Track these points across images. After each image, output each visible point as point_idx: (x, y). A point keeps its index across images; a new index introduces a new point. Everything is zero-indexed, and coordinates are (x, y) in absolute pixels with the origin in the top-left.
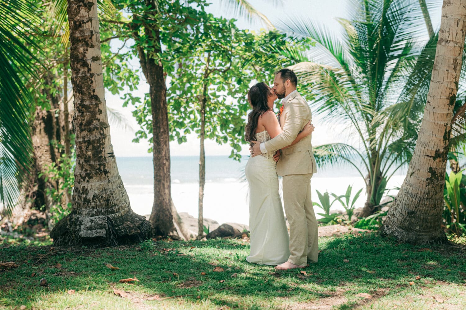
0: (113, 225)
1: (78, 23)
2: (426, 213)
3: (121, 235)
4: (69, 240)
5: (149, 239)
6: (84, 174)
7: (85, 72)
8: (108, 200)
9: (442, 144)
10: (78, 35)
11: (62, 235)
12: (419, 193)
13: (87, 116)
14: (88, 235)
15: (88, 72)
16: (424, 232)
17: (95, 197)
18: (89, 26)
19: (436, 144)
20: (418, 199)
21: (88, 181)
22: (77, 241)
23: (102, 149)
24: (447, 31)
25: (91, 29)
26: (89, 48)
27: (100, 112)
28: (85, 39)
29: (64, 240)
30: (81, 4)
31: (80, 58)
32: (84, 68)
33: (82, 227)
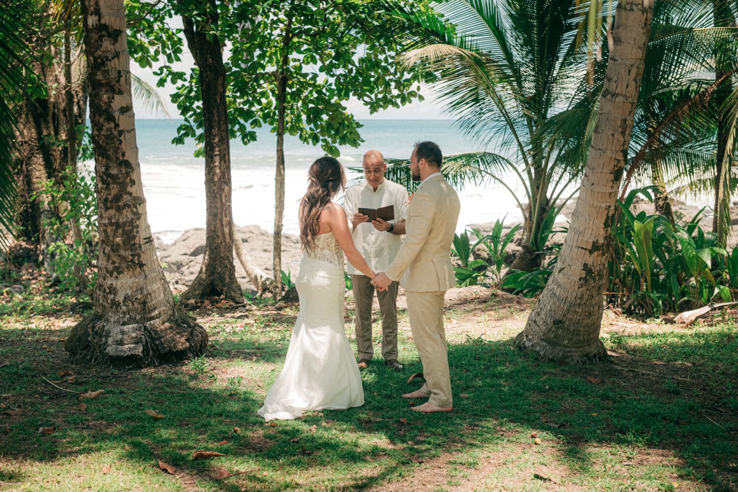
0: (152, 338)
1: (99, 61)
2: (578, 323)
3: (162, 352)
4: (92, 357)
5: (202, 355)
6: (110, 267)
7: (110, 129)
8: (144, 303)
9: (602, 233)
10: (100, 76)
11: (82, 350)
12: (569, 297)
13: (115, 189)
14: (119, 354)
15: (115, 128)
16: (574, 347)
17: (126, 298)
18: (115, 65)
19: (594, 232)
20: (568, 304)
21: (117, 277)
22: (103, 358)
23: (135, 234)
24: (614, 80)
25: (118, 69)
26: (116, 96)
27: (133, 182)
28: (110, 82)
29: (84, 357)
30: (104, 33)
31: (104, 108)
32: (109, 123)
33: (110, 340)
